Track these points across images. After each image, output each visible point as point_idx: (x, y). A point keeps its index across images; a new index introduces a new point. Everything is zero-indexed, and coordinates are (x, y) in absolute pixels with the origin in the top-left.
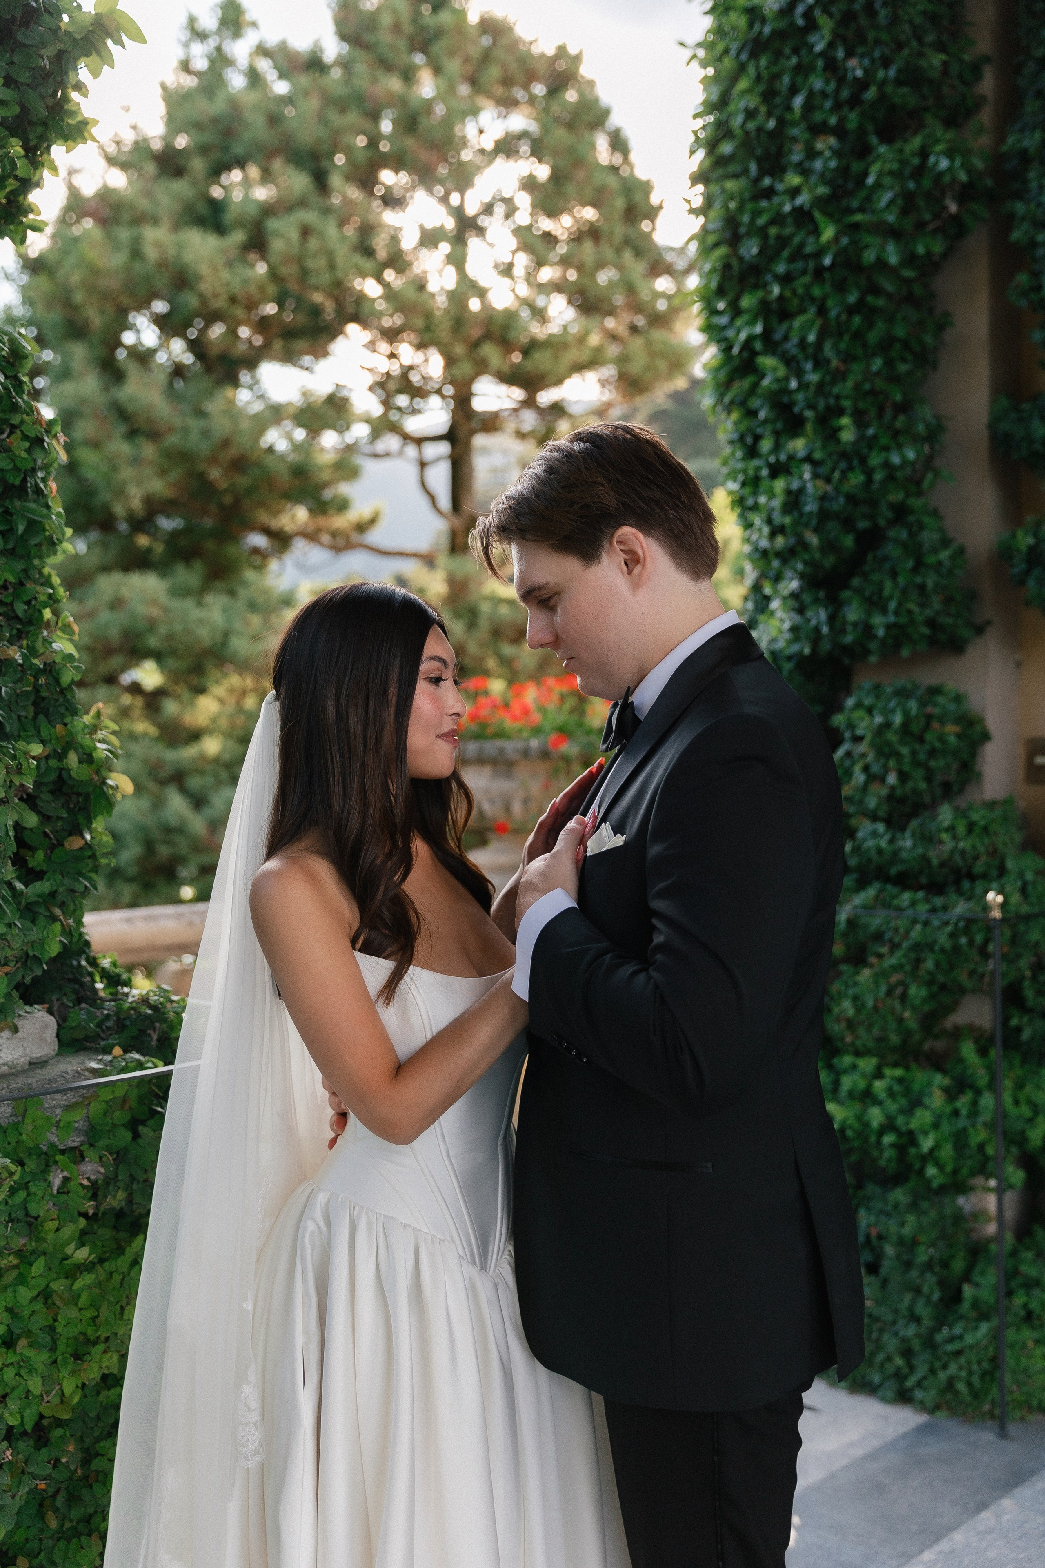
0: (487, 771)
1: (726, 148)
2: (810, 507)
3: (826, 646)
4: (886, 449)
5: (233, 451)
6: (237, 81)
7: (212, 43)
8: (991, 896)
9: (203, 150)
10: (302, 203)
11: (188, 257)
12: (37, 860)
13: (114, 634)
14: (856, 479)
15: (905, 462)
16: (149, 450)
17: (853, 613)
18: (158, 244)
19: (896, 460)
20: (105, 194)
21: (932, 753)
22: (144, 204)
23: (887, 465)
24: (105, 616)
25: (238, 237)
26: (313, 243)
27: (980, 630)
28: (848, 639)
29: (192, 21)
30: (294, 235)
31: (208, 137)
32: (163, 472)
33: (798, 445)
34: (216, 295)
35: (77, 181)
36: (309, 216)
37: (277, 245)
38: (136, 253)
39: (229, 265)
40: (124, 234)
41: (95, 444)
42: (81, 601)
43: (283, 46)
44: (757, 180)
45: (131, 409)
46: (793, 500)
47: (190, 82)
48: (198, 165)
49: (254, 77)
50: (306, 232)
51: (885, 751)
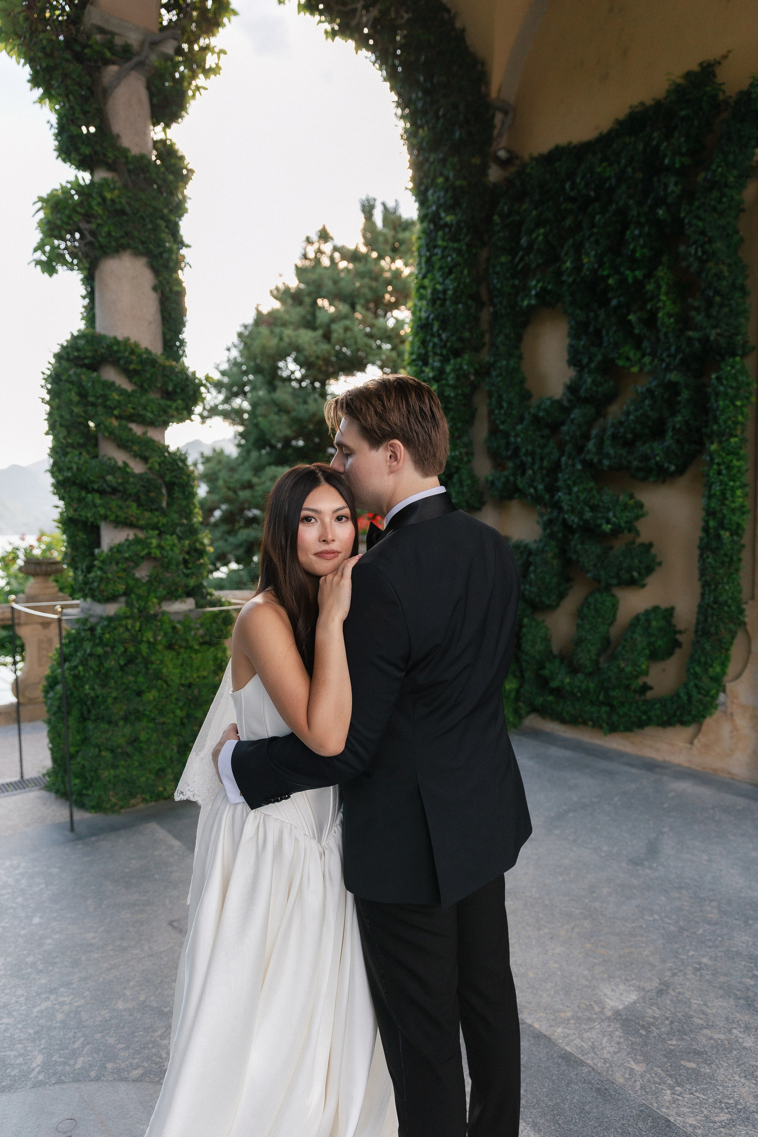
6: (326, 262)
7: (316, 246)
9: (309, 294)
10: (346, 317)
11: (300, 341)
16: (285, 418)
18: (289, 337)
20: (272, 314)
22: (286, 317)
25: (320, 332)
26: (349, 334)
29: (308, 238)
30: (341, 331)
31: (312, 288)
32: (290, 426)
34: (311, 356)
36: (348, 323)
37: (335, 336)
38: (281, 339)
39: (316, 343)
40: (277, 330)
41: (265, 416)
42: (260, 477)
43: (343, 247)
45: (279, 402)
47: (307, 263)
48: (307, 300)
49: (332, 259)
50: (346, 329)
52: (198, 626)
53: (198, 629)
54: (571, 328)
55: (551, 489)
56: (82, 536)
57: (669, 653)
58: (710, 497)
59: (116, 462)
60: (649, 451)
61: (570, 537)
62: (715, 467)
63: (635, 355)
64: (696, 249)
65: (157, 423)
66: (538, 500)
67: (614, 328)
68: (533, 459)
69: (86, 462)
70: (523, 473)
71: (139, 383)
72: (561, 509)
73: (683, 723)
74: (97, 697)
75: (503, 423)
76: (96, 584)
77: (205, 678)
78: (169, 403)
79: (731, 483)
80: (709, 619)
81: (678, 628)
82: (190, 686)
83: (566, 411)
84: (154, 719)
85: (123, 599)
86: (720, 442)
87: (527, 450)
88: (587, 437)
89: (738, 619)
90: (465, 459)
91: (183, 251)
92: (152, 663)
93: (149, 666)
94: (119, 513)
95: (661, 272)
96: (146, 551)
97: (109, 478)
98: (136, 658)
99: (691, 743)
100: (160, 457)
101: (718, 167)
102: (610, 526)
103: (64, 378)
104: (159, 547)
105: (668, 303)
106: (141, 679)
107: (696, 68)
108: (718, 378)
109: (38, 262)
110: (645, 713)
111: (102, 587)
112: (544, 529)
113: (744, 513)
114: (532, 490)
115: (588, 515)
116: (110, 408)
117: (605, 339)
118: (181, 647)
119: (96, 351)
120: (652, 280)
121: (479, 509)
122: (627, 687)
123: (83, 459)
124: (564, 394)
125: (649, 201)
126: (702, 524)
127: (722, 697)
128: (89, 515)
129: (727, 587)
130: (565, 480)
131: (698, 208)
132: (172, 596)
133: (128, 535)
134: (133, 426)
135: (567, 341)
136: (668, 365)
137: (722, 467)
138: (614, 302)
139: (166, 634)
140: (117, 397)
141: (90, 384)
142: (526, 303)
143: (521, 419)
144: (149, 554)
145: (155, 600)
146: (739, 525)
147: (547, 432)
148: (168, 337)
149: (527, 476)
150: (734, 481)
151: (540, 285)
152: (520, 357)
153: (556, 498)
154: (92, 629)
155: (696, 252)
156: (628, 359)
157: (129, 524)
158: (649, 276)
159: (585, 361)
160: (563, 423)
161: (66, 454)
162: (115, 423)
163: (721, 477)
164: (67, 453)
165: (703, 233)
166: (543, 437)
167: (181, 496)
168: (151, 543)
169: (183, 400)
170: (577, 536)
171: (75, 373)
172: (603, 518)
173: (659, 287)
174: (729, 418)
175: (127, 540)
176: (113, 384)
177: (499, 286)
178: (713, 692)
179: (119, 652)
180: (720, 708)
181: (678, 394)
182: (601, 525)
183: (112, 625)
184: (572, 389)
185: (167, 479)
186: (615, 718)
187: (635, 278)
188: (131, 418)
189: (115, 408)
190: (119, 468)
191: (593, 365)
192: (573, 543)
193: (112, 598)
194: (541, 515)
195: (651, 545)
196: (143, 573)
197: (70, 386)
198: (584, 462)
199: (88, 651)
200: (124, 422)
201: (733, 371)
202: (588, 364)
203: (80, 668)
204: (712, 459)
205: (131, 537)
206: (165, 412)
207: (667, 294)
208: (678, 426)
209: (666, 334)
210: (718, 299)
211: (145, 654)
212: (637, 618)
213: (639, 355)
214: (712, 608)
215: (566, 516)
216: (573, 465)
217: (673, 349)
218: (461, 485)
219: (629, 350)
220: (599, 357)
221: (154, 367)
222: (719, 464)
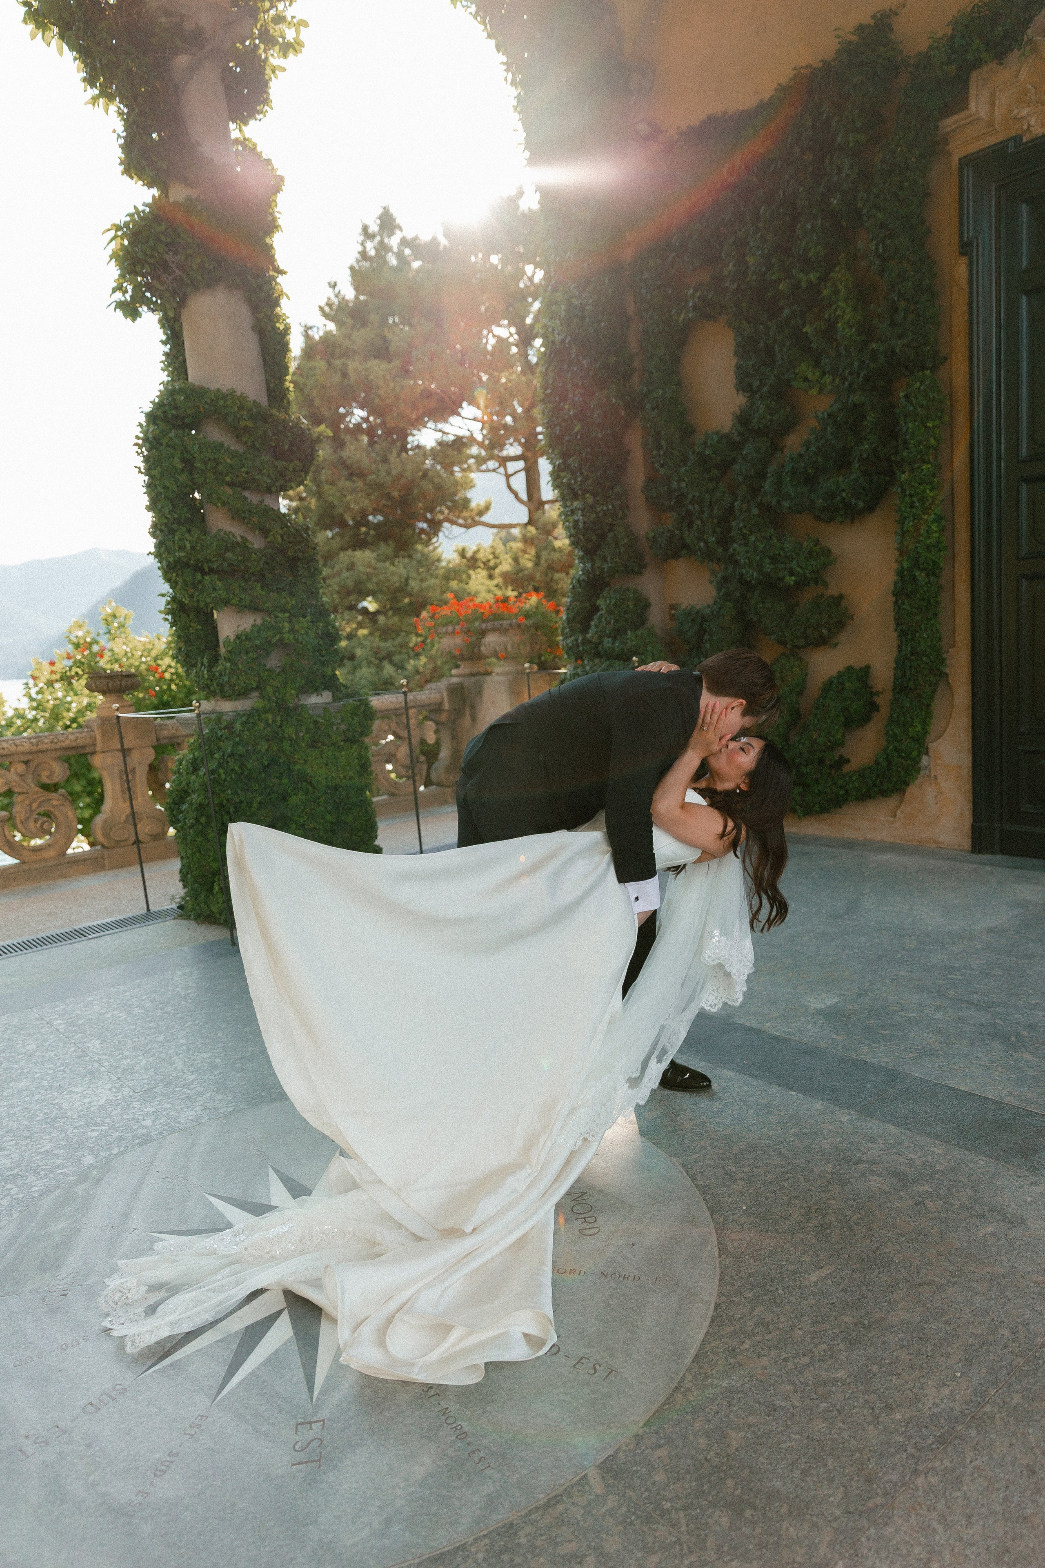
0: (497, 634)
1: (548, 391)
2: (581, 525)
3: (592, 576)
4: (602, 504)
5: (403, 481)
6: (392, 262)
7: (378, 238)
8: (634, 658)
11: (371, 377)
12: (324, 653)
13: (350, 583)
14: (593, 516)
15: (608, 510)
16: (359, 484)
17: (598, 564)
18: (356, 370)
19: (605, 508)
20: (326, 339)
21: (626, 612)
22: (346, 343)
23: (602, 510)
24: (345, 574)
25: (396, 364)
27: (644, 567)
28: (598, 573)
29: (365, 229)
31: (378, 302)
32: (368, 495)
33: (575, 504)
35: (310, 332)
38: (345, 375)
40: (338, 363)
43: (415, 239)
44: (560, 403)
45: (349, 462)
46: (576, 522)
47: (367, 263)
48: (374, 318)
49: (402, 258)
51: (610, 612)
52: (339, 721)
53: (340, 724)
54: (738, 345)
55: (724, 541)
56: (196, 627)
57: (866, 719)
58: (903, 534)
59: (234, 536)
60: (834, 487)
61: (749, 595)
62: (907, 499)
63: (814, 374)
64: (877, 245)
65: (274, 489)
66: (708, 555)
67: (788, 343)
68: (702, 507)
69: (198, 538)
70: (690, 526)
71: (249, 443)
72: (736, 563)
73: (884, 793)
74: (241, 802)
75: (662, 466)
76: (226, 678)
77: (351, 778)
78: (285, 464)
79: (926, 517)
80: (908, 673)
81: (874, 690)
82: (336, 788)
83: (736, 446)
84: (303, 825)
85: (256, 694)
86: (912, 471)
87: (693, 496)
88: (762, 476)
89: (939, 670)
90: (620, 514)
91: (280, 279)
92: (295, 763)
93: (292, 767)
94: (243, 596)
95: (839, 274)
96: (278, 637)
97: (229, 555)
98: (280, 758)
99: (895, 816)
100: (282, 528)
101: (898, 145)
102: (793, 578)
103: (164, 442)
104: (292, 631)
105: (847, 311)
106: (285, 781)
107: (869, 21)
108: (907, 397)
109: (121, 305)
110: (841, 787)
111: (233, 680)
112: (719, 590)
113: (940, 550)
114: (702, 544)
115: (768, 567)
116: (221, 474)
117: (778, 358)
118: (323, 744)
119: (198, 408)
120: (830, 284)
121: (640, 573)
122: (821, 761)
123: (196, 536)
124: (734, 425)
125: (821, 189)
126: (895, 566)
127: (925, 760)
128: (208, 600)
129: (925, 635)
130: (740, 529)
131: (877, 196)
132: (311, 687)
133: (255, 620)
134: (246, 494)
135: (734, 361)
136: (850, 385)
137: (915, 499)
138: (787, 312)
139: (308, 730)
140: (229, 461)
141: (196, 447)
142: (682, 316)
143: (685, 461)
144: (281, 640)
145: (293, 692)
146: (934, 562)
147: (715, 473)
148: (272, 385)
149: (695, 526)
150: (929, 514)
151: (698, 294)
152: (679, 384)
153: (731, 550)
154: (229, 727)
155: (877, 249)
156: (806, 379)
157: (254, 608)
158: (824, 278)
159: (756, 384)
160: (734, 461)
161: (173, 532)
162: (229, 491)
163: (914, 510)
164: (175, 531)
165: (883, 225)
166: (711, 480)
167: (306, 574)
168: (283, 627)
169: (300, 460)
170: (757, 593)
171: (176, 436)
172: (785, 569)
173: (837, 292)
174: (920, 442)
175: (253, 626)
176: (222, 445)
177: (649, 296)
178: (915, 754)
179: (263, 750)
180: (922, 772)
181: (864, 417)
182: (784, 577)
183: (252, 720)
184: (743, 419)
185: (290, 553)
186: (809, 798)
187: (810, 282)
188: (244, 486)
189: (227, 474)
190: (238, 544)
191: (765, 389)
192: (752, 602)
193: (243, 694)
194: (714, 573)
195: (841, 597)
196: (274, 662)
197: (172, 451)
198: (760, 505)
199: (229, 751)
200: (238, 489)
201: (922, 388)
202: (760, 388)
203: (221, 771)
204: (903, 491)
205: (259, 622)
206: (282, 475)
207: (846, 300)
208: (865, 456)
209: (847, 349)
210: (903, 304)
211: (288, 752)
212: (830, 682)
213: (817, 374)
214: (910, 660)
215: (744, 571)
216: (749, 510)
217: (856, 364)
218: (617, 546)
219: (805, 368)
220: (772, 379)
221: (266, 422)
222: (911, 496)
